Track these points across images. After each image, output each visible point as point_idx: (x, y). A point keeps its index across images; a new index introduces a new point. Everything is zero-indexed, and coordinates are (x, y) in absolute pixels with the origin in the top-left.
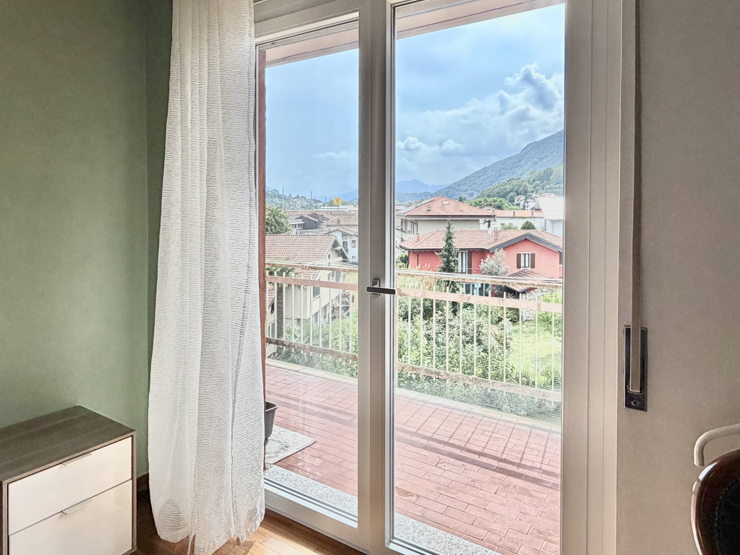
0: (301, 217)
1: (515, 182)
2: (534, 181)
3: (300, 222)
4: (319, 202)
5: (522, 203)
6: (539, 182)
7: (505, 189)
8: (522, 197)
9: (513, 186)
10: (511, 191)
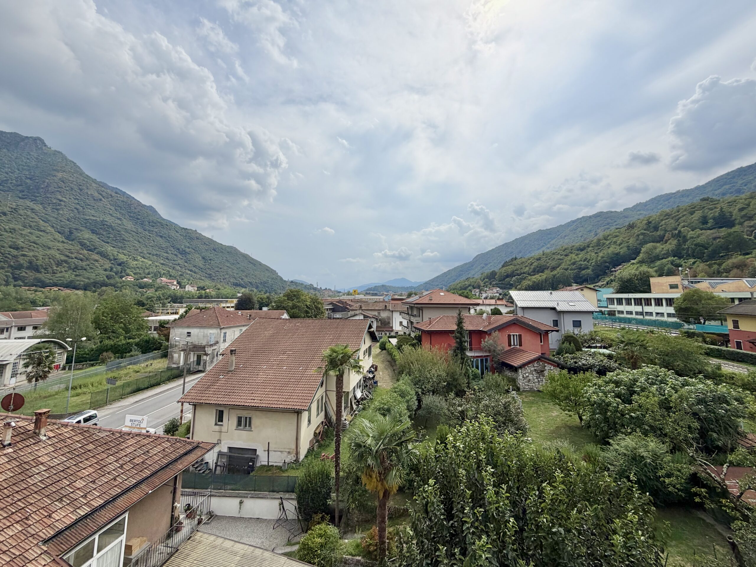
0: (331, 303)
1: (471, 280)
2: (484, 279)
3: (330, 307)
4: (340, 292)
5: (477, 294)
6: (487, 280)
7: (466, 284)
8: (478, 290)
9: (471, 282)
10: (470, 286)
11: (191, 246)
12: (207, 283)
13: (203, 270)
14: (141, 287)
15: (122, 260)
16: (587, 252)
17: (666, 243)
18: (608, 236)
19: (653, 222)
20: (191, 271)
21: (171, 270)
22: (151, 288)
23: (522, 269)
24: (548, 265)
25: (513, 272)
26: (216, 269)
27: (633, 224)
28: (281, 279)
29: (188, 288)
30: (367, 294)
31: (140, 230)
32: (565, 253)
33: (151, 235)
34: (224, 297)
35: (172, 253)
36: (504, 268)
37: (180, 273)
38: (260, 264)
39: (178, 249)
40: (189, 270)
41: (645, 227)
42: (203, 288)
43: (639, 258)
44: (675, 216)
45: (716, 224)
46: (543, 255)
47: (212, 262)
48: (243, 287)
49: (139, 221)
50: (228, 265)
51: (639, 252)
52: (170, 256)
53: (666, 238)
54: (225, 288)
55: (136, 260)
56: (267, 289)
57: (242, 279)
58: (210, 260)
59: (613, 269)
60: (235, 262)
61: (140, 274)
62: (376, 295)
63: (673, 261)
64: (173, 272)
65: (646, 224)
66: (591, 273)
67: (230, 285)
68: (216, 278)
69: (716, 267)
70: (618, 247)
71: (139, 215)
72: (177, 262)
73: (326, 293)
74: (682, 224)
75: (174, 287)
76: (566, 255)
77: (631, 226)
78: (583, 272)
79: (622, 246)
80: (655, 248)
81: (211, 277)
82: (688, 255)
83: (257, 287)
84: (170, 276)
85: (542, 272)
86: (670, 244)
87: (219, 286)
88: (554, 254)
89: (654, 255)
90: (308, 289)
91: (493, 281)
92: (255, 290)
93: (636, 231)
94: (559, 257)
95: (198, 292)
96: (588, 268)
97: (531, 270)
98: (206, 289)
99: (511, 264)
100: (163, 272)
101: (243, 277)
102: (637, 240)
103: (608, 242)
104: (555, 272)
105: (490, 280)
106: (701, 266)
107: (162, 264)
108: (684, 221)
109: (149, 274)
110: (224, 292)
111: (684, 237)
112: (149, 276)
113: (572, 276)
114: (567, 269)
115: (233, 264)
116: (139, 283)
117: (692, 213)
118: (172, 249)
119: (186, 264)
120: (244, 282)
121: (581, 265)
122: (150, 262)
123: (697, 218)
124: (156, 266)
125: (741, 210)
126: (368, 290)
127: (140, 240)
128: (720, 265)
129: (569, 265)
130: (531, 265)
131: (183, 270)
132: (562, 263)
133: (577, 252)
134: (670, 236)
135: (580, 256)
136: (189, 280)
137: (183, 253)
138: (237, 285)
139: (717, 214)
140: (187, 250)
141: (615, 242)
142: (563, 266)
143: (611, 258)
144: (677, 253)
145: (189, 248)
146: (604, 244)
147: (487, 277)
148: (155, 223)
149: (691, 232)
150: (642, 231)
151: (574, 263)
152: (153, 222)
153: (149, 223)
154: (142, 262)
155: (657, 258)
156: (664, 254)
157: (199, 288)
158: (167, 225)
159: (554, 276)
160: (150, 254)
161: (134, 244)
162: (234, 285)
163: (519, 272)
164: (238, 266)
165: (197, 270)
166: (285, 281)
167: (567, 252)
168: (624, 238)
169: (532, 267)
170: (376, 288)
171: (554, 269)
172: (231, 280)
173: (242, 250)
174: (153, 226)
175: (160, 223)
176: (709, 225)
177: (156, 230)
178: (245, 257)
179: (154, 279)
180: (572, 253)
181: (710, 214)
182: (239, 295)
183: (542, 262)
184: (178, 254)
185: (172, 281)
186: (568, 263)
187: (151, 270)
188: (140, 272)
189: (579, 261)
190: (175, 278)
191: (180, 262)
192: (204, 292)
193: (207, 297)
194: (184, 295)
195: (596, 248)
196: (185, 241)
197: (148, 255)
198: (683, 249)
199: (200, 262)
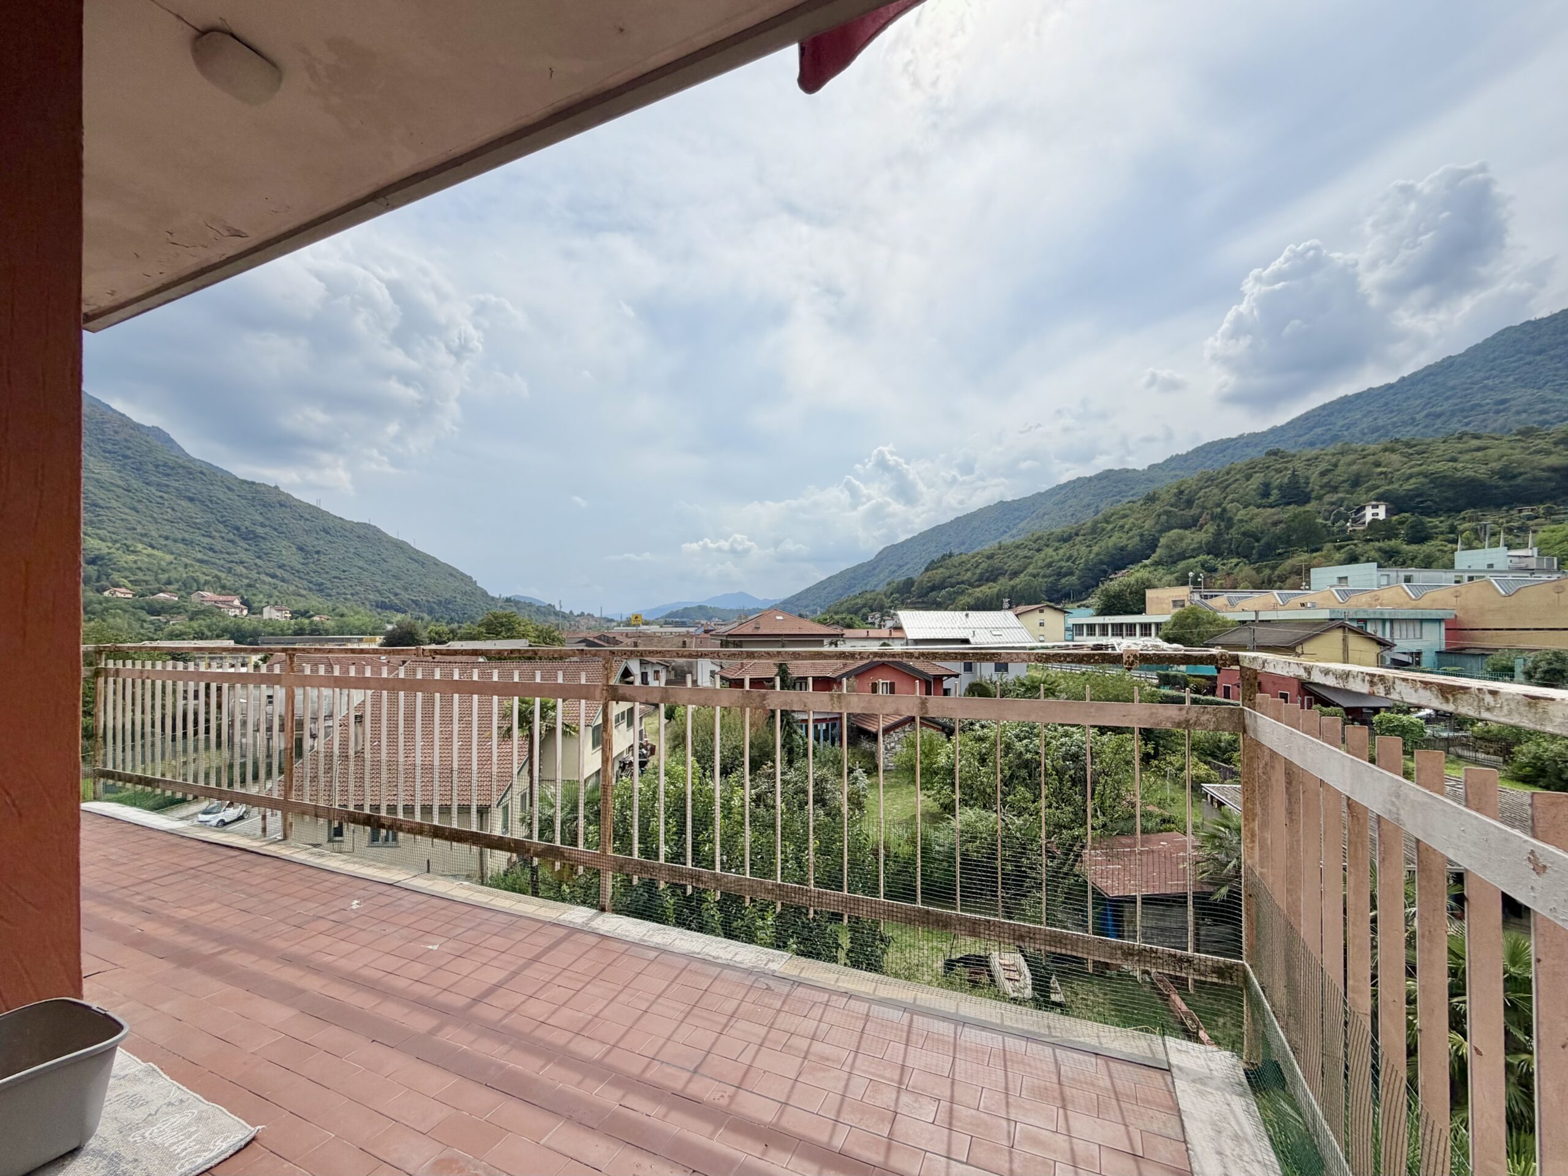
1: (868, 596)
2: (892, 594)
4: (612, 620)
5: (877, 622)
6: (897, 595)
7: (857, 603)
8: (878, 615)
9: (867, 599)
10: (864, 606)
11: (267, 523)
12: (314, 603)
13: (302, 575)
14: (153, 611)
15: (97, 553)
16: (1074, 545)
17: (1200, 530)
18: (1113, 514)
19: (1186, 492)
20: (273, 576)
21: (223, 575)
22: (179, 613)
23: (959, 574)
24: (1006, 567)
25: (944, 580)
26: (334, 573)
27: (1155, 494)
28: (484, 594)
29: (269, 613)
30: (666, 623)
31: (136, 484)
32: (1036, 546)
33: (166, 496)
34: (355, 631)
35: (222, 538)
36: (929, 573)
37: (246, 581)
38: (436, 562)
39: (238, 529)
40: (267, 574)
41: (1173, 500)
42: (305, 614)
43: (1155, 557)
44: (1222, 482)
45: (1284, 497)
46: (1000, 549)
47: (322, 558)
48: (398, 611)
49: (129, 461)
50: (361, 563)
51: (1156, 546)
52: (218, 544)
53: (1201, 521)
54: (357, 613)
55: (133, 552)
56: (453, 614)
57: (396, 595)
58: (318, 552)
59: (1113, 576)
60: (377, 557)
61: (146, 582)
62: (683, 624)
63: (1206, 562)
64: (229, 580)
65: (1175, 495)
66: (1077, 582)
67: (368, 606)
68: (334, 592)
69: (1267, 572)
70: (1125, 536)
71: (129, 448)
72: (236, 558)
73: (583, 622)
74: (1230, 497)
75: (235, 610)
76: (1039, 550)
77: (1151, 499)
78: (1063, 581)
79: (1131, 534)
80: (1182, 539)
81: (321, 591)
82: (1230, 552)
83: (431, 612)
84: (223, 587)
85: (995, 580)
86: (1206, 532)
87: (342, 609)
88: (1018, 547)
89: (1179, 550)
90: (544, 614)
91: (909, 598)
92: (427, 617)
93: (1158, 507)
94: (1026, 552)
95: (293, 622)
96: (1072, 574)
97: (976, 577)
98: (312, 616)
99: (941, 566)
100: (203, 579)
101: (398, 591)
102: (1157, 523)
103: (1110, 527)
104: (1017, 580)
105: (902, 595)
106: (1246, 570)
107: (201, 561)
108: (1234, 492)
109: (169, 583)
110: (353, 620)
111: (1230, 519)
112: (170, 587)
113: (1044, 588)
114: (1034, 576)
115: (374, 562)
116: (147, 603)
117: (1248, 477)
118: (221, 527)
119: (258, 561)
120: (401, 600)
121: (1061, 568)
122: (169, 558)
123: (1254, 487)
124: (186, 566)
125: (1323, 474)
126: (669, 616)
127: (139, 506)
128: (1274, 568)
129: (1042, 568)
130: (976, 567)
131: (254, 575)
132: (1030, 563)
133: (1056, 544)
134: (1209, 517)
135: (1061, 552)
136: (270, 596)
137: (250, 536)
138: (383, 606)
139: (1286, 480)
140: (260, 531)
141: (1122, 527)
142: (1031, 569)
143: (1112, 556)
144: (1214, 549)
145: (263, 525)
146: (1103, 530)
147: (898, 590)
148: (173, 468)
149: (1243, 512)
150: (1168, 508)
151: (1049, 565)
152: (165, 465)
153: (157, 466)
154: (149, 555)
155: (1183, 556)
156: (1193, 550)
157: (295, 614)
158: (202, 473)
159: (1013, 587)
160: (167, 538)
161: (124, 516)
162: (377, 606)
163: (953, 580)
164: (385, 566)
165: (286, 575)
166: (493, 599)
167: (1040, 543)
168: (1137, 519)
169: (978, 571)
170: (686, 612)
171: (1015, 574)
172: (371, 597)
173: (392, 533)
174: (168, 475)
175: (184, 467)
176: (1272, 498)
177: (176, 484)
178: (400, 547)
179: (183, 593)
180: (1048, 546)
181: (1277, 480)
182: (390, 627)
183: (996, 562)
184: (237, 539)
185: (230, 598)
186: (1040, 563)
187: (174, 575)
188: (147, 578)
189: (1059, 561)
190: (235, 592)
191: (244, 556)
192: (307, 621)
193: (315, 631)
194: (260, 629)
195: (1090, 537)
196: (251, 510)
197: (164, 542)
198: (1225, 542)
199: (294, 559)
